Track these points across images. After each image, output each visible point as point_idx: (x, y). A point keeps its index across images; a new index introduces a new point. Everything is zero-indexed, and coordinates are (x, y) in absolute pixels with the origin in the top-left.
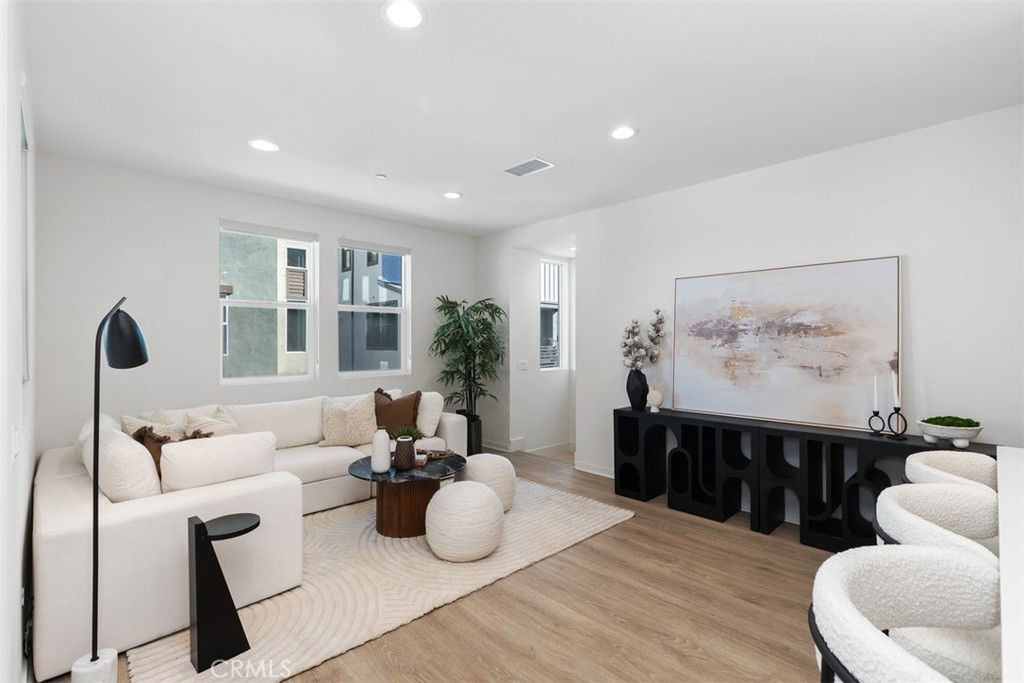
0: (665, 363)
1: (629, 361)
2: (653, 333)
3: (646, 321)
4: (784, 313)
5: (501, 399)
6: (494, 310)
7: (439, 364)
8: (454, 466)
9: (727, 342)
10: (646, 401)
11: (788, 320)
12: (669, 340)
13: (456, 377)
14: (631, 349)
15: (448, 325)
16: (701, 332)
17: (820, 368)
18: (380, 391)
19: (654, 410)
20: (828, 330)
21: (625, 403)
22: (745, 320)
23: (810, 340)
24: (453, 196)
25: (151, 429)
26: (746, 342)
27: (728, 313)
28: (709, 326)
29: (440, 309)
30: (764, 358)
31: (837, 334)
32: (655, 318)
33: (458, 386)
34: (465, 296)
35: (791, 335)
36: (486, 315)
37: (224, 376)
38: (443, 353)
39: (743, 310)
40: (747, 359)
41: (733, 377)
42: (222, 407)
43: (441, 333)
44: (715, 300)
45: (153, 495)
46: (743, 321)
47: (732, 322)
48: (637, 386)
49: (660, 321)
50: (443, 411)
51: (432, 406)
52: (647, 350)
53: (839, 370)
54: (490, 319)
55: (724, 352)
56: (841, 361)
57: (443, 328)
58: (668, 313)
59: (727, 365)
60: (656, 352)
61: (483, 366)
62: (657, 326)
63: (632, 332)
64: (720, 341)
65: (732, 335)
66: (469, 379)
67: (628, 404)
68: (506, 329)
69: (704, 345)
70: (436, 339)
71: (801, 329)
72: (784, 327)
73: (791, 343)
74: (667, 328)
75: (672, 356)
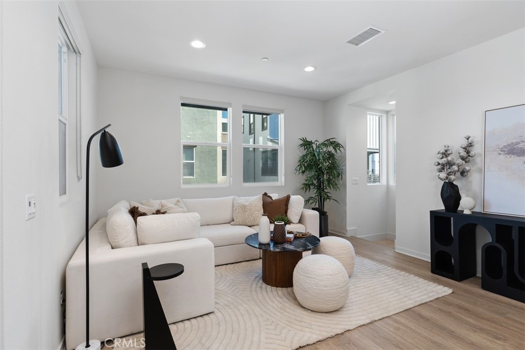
0: (474, 178)
1: (443, 175)
2: (463, 154)
3: (458, 145)
5: (341, 202)
6: (336, 145)
7: (301, 179)
8: (312, 244)
10: (459, 204)
12: (479, 160)
13: (312, 187)
14: (442, 167)
15: (306, 155)
16: (513, 151)
18: (265, 194)
19: (467, 212)
21: (440, 206)
24: (309, 69)
25: (138, 208)
28: (521, 145)
29: (301, 145)
32: (465, 143)
33: (313, 193)
34: (317, 137)
36: (331, 149)
37: (183, 183)
38: (303, 172)
42: (180, 199)
43: (303, 159)
45: (133, 246)
48: (451, 194)
49: (470, 145)
50: (304, 208)
51: (297, 203)
52: (458, 166)
54: (333, 151)
57: (304, 157)
58: (477, 136)
60: (467, 168)
61: (329, 181)
62: (468, 148)
63: (445, 154)
66: (320, 188)
67: (442, 207)
68: (344, 158)
69: (516, 161)
70: (299, 164)
74: (476, 150)
75: (482, 171)
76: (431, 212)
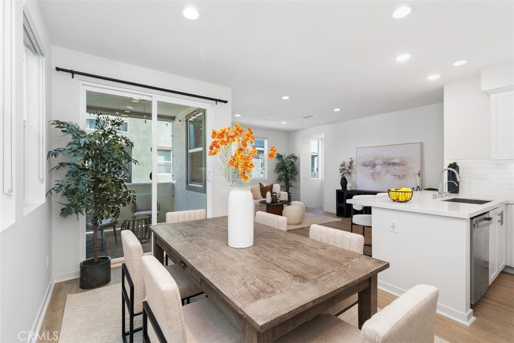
0: (353, 175)
1: (341, 174)
2: (349, 165)
3: (347, 161)
4: (389, 159)
5: (298, 188)
6: (295, 158)
7: (276, 176)
9: (372, 168)
10: (346, 187)
11: (390, 161)
12: (355, 168)
13: (282, 180)
14: (342, 170)
15: (280, 163)
16: (365, 165)
17: (399, 176)
18: (260, 184)
19: (349, 189)
20: (401, 164)
21: (340, 188)
22: (378, 161)
23: (397, 167)
24: (284, 123)
26: (378, 168)
27: (373, 159)
28: (367, 163)
29: (277, 158)
30: (383, 173)
31: (404, 165)
32: (350, 160)
33: (283, 183)
34: (285, 153)
35: (391, 166)
36: (293, 160)
38: (278, 172)
39: (377, 158)
40: (379, 173)
41: (374, 179)
43: (278, 165)
44: (369, 155)
46: (377, 161)
47: (374, 162)
48: (344, 182)
49: (352, 162)
50: (281, 191)
51: (277, 188)
52: (347, 171)
53: (404, 176)
54: (294, 161)
55: (371, 171)
56: (405, 173)
57: (278, 164)
58: (354, 159)
59: (372, 175)
60: (350, 171)
61: (291, 176)
62: (351, 163)
63: (342, 165)
64: (370, 168)
65: (374, 166)
66: (287, 180)
67: (341, 188)
68: (299, 164)
69: (365, 169)
70: (276, 168)
71: (394, 164)
72: (389, 163)
73: (391, 168)
74: (354, 164)
75: (355, 173)
76: (337, 190)
